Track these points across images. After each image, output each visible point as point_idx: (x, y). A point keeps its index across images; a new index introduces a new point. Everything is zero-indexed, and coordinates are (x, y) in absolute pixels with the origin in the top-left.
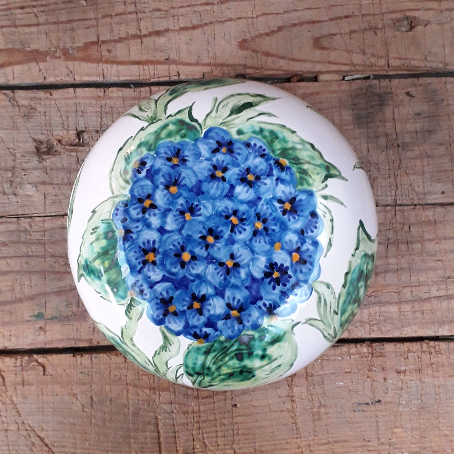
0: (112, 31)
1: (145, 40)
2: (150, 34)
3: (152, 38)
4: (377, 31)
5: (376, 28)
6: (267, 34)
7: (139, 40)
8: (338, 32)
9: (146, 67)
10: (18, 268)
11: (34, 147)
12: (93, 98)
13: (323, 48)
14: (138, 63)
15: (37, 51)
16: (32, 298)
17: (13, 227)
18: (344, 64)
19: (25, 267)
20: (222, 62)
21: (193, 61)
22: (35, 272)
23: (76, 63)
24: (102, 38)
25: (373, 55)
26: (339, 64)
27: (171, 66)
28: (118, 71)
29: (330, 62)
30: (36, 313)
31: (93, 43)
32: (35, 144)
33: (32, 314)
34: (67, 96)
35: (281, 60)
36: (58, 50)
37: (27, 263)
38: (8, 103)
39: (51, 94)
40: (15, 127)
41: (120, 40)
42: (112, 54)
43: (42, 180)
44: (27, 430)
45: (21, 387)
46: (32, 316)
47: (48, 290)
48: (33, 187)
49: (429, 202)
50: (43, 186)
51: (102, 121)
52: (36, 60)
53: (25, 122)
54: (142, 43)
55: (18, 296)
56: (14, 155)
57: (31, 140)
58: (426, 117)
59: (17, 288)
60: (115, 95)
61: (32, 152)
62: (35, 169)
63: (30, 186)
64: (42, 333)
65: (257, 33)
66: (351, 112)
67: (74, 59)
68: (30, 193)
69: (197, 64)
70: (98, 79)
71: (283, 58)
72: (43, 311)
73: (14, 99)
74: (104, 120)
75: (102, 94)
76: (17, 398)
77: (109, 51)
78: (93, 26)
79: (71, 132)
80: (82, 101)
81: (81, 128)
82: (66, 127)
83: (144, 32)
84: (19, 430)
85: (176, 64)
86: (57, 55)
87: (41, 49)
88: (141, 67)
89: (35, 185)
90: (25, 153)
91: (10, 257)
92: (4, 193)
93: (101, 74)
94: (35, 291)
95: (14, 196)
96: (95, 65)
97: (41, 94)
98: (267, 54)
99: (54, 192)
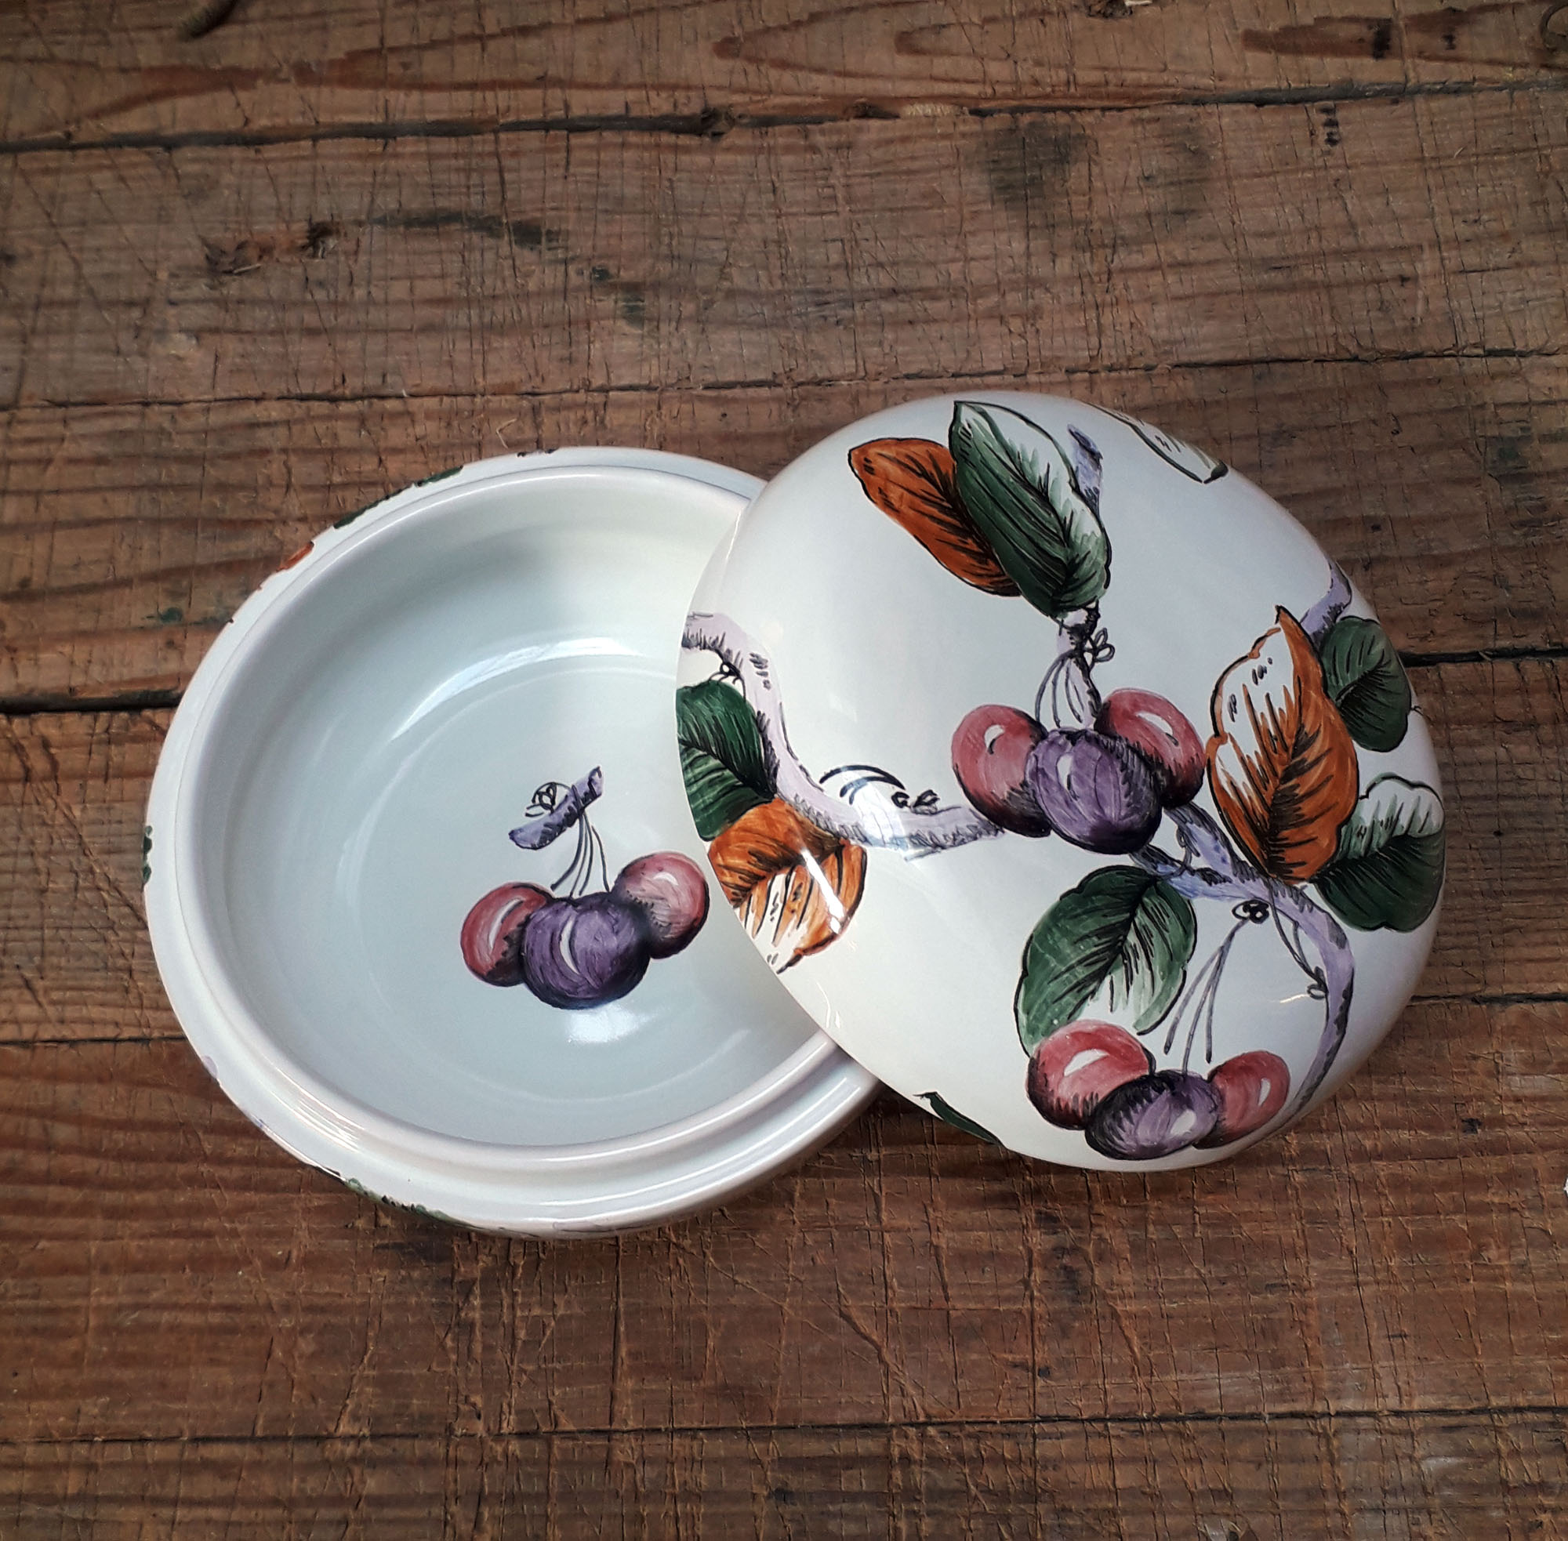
0: (415, 29)
1: (492, 45)
2: (504, 33)
3: (510, 40)
4: (1047, 19)
5: (1046, 12)
6: (784, 28)
7: (478, 45)
8: (952, 19)
9: (489, 95)
10: (131, 511)
11: (202, 257)
12: (359, 157)
13: (918, 52)
14: (473, 86)
15: (236, 71)
16: (154, 577)
17: (130, 423)
18: (968, 82)
19: (148, 510)
20: (673, 81)
21: (605, 80)
22: (170, 522)
23: (325, 91)
24: (390, 42)
25: (1038, 63)
26: (956, 81)
27: (550, 92)
28: (422, 103)
29: (934, 78)
30: (162, 609)
31: (370, 52)
32: (206, 250)
33: (152, 612)
34: (295, 154)
35: (814, 76)
36: (285, 68)
37: (154, 501)
38: (153, 171)
39: (257, 151)
40: (163, 217)
41: (433, 45)
42: (408, 72)
43: (213, 324)
44: (99, 889)
45: (100, 783)
46: (150, 617)
47: (200, 560)
48: (189, 337)
49: (1184, 359)
50: (217, 338)
51: (372, 201)
52: (231, 87)
53: (188, 207)
54: (483, 49)
55: (122, 572)
56: (153, 274)
57: (196, 242)
58: (1172, 184)
59: (123, 555)
60: (409, 149)
61: (198, 268)
62: (198, 301)
63: (183, 337)
64: (173, 655)
65: (760, 25)
66: (985, 177)
67: (320, 81)
68: (181, 353)
69: (614, 85)
70: (373, 120)
71: (820, 71)
72: (182, 604)
73: (170, 163)
74: (379, 201)
75: (380, 149)
76: (84, 810)
77: (405, 66)
78: (373, 22)
79: (295, 227)
80: (330, 164)
81: (322, 216)
82: (287, 218)
83: (491, 28)
84: (76, 889)
85: (562, 88)
86: (282, 75)
87: (245, 66)
88: (479, 95)
89: (197, 334)
90: (179, 268)
91: (114, 489)
92: (118, 352)
93: (381, 109)
94: (166, 562)
95: (139, 359)
96: (368, 93)
97: (236, 152)
98: (783, 64)
99: (240, 349)
